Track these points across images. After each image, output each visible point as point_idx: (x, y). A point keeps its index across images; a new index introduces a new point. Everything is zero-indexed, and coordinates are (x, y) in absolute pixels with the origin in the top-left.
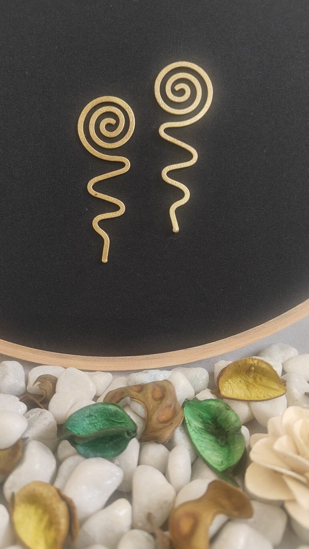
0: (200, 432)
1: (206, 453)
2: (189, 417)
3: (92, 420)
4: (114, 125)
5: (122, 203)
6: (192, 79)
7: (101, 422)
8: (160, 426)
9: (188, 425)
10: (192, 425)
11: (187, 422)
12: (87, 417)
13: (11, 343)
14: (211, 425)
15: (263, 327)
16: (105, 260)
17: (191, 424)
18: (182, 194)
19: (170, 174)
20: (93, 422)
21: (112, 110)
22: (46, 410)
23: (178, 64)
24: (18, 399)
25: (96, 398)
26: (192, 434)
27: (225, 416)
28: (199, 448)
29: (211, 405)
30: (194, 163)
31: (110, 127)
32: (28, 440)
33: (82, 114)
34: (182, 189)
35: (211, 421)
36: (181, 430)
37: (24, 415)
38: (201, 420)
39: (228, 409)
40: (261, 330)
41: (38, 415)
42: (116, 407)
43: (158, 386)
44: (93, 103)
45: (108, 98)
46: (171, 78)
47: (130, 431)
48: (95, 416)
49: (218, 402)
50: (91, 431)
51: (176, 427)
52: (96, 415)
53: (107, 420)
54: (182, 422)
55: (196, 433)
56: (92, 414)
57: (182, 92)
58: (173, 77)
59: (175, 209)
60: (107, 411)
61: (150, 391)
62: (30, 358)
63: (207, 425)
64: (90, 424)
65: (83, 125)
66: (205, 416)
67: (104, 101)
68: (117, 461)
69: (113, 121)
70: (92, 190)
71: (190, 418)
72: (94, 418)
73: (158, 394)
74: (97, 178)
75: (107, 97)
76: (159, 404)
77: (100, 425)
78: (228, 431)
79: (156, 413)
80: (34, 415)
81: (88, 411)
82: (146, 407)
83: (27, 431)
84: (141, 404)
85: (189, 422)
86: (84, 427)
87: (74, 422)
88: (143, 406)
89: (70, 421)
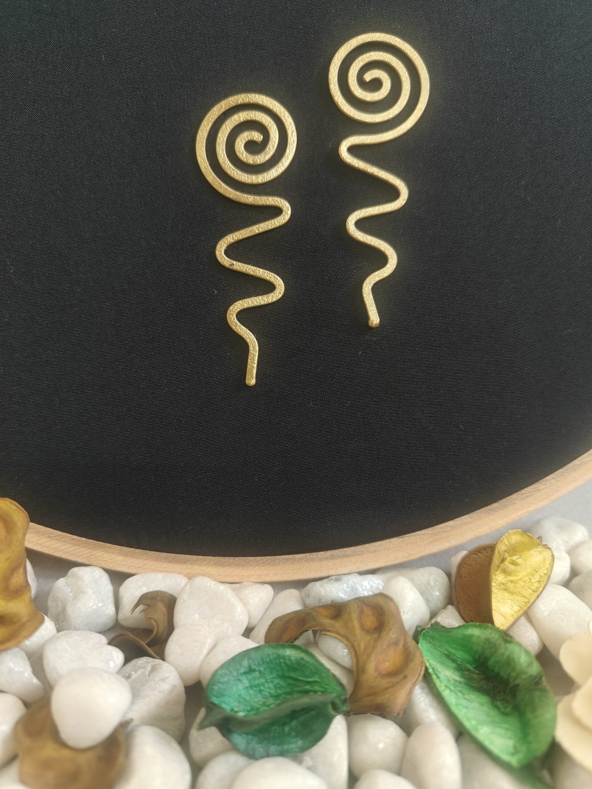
0: (458, 689)
1: (482, 731)
2: (432, 662)
3: (255, 678)
4: (260, 143)
5: (279, 278)
6: (393, 63)
7: (272, 682)
8: (385, 682)
9: (434, 677)
10: (442, 676)
11: (431, 671)
12: (245, 673)
13: (84, 539)
14: (474, 673)
16: (252, 381)
17: (438, 674)
18: (382, 260)
19: (360, 224)
20: (257, 682)
21: (255, 117)
22: (160, 661)
23: (368, 37)
24: (104, 640)
25: (248, 632)
26: (446, 694)
27: (505, 657)
29: (471, 636)
30: (403, 205)
31: (251, 146)
32: (132, 724)
33: (202, 125)
34: (383, 249)
35: (471, 666)
36: (422, 688)
37: (119, 672)
38: (454, 665)
39: (509, 642)
41: (147, 673)
42: (299, 652)
43: (368, 605)
44: (221, 106)
45: (249, 97)
46: (357, 61)
47: (338, 702)
48: (260, 672)
49: (485, 629)
50: (254, 702)
51: (414, 685)
52: (262, 669)
53: (283, 677)
54: (423, 672)
55: (452, 693)
56: (253, 667)
57: (376, 85)
58: (360, 58)
59: (372, 285)
60: (282, 660)
61: (355, 616)
62: (120, 564)
63: (466, 673)
64: (251, 687)
65: (204, 145)
66: (459, 656)
67: (240, 101)
68: (307, 758)
69: (257, 136)
70: (223, 256)
71: (435, 663)
72: (257, 674)
73: (370, 621)
74: (233, 237)
75: (245, 95)
76: (376, 641)
77: (269, 688)
78: (517, 685)
79: (373, 658)
80: (140, 672)
81: (246, 661)
82: (353, 647)
83: (130, 708)
84: (341, 641)
85: (433, 670)
86: (240, 695)
87: (220, 685)
88: (347, 646)
89: (215, 685)
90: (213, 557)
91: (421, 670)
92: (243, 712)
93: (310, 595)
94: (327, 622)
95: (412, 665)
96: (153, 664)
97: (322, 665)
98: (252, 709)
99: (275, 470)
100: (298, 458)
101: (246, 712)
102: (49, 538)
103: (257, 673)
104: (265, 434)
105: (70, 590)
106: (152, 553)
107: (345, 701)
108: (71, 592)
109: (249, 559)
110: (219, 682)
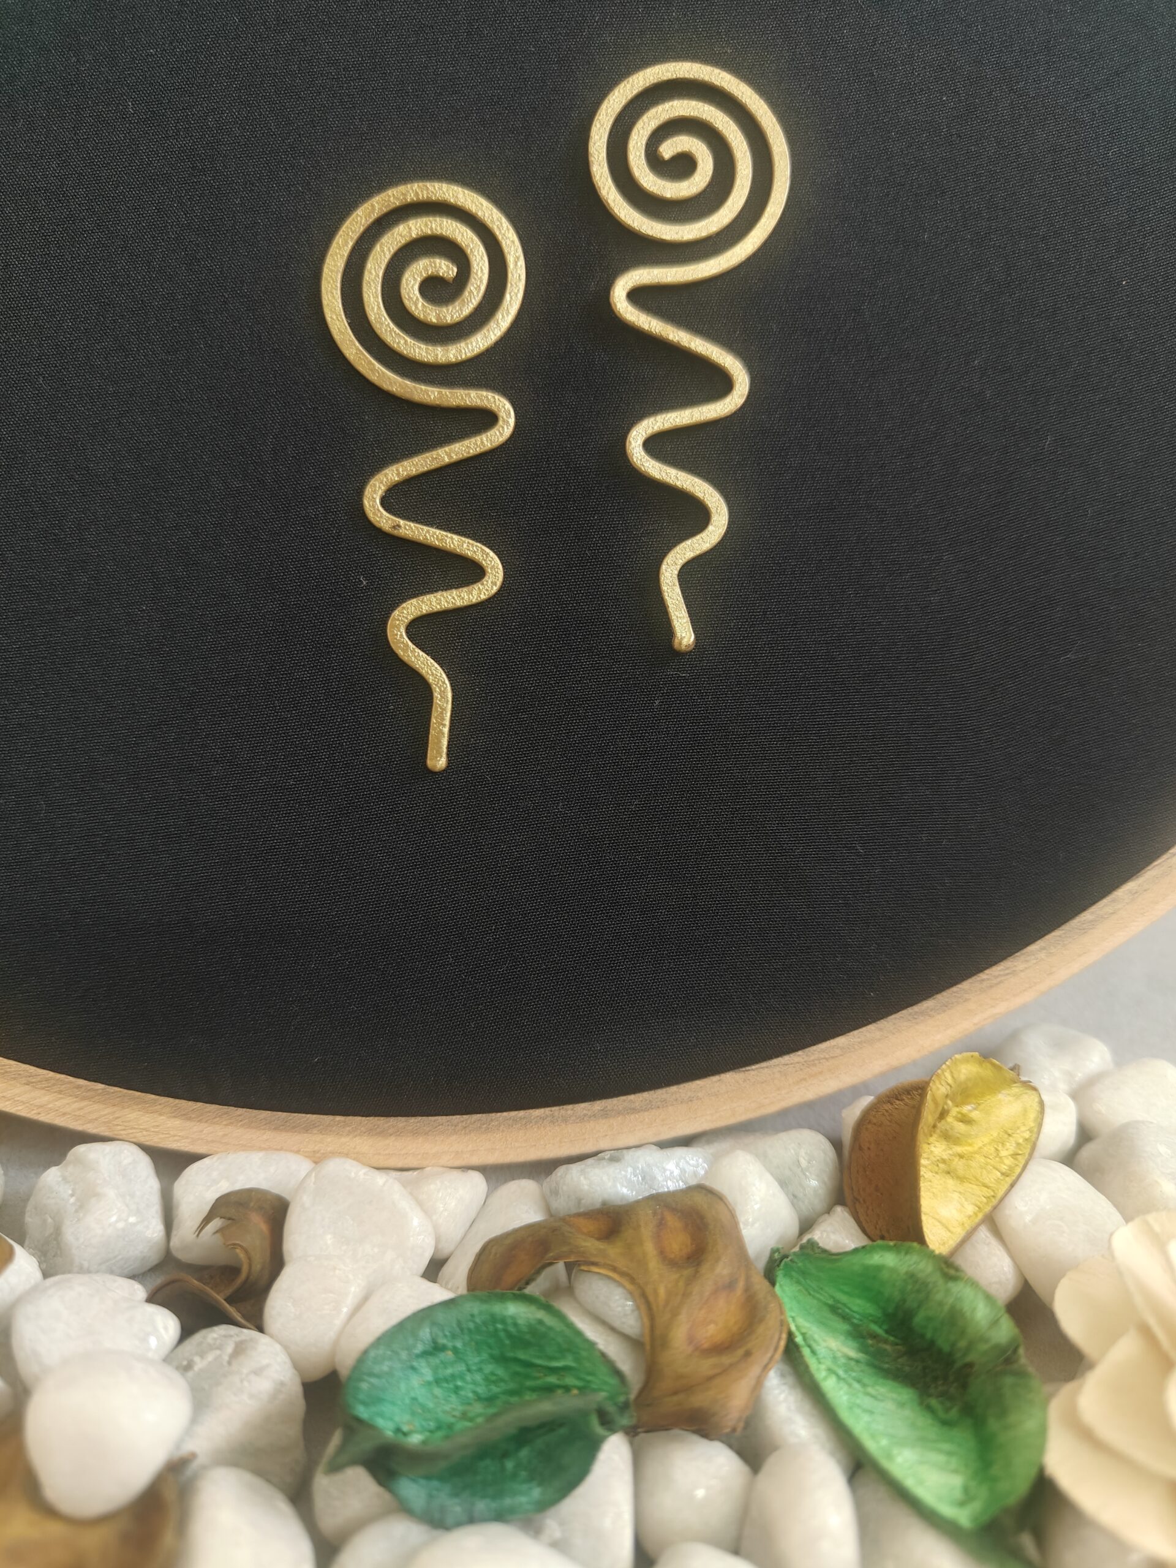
0: (854, 1374)
1: (899, 1460)
2: (801, 1321)
3: (445, 1365)
4: (451, 281)
5: (492, 554)
6: (718, 122)
7: (480, 1370)
8: (706, 1366)
9: (806, 1352)
10: (821, 1350)
11: (799, 1339)
12: (425, 1354)
13: (100, 1086)
14: (886, 1341)
16: (439, 761)
17: (814, 1346)
18: (700, 517)
19: (655, 445)
20: (449, 1371)
21: (441, 229)
22: (255, 1334)
23: (668, 71)
24: (139, 1291)
25: (434, 1269)
26: (830, 1385)
27: (946, 1308)
29: (879, 1268)
30: (739, 406)
31: (434, 288)
32: (194, 1465)
33: (334, 245)
34: (700, 495)
35: (880, 1327)
36: (783, 1375)
37: (167, 1360)
38: (846, 1327)
39: (954, 1279)
41: (226, 1358)
42: (533, 1308)
43: (674, 1210)
44: (373, 206)
45: (427, 189)
46: (645, 118)
47: (611, 1409)
48: (455, 1350)
49: (906, 1253)
50: (445, 1412)
51: (766, 1368)
52: (459, 1345)
53: (502, 1359)
54: (783, 1343)
55: (842, 1384)
56: (442, 1341)
57: (684, 165)
58: (652, 112)
59: (679, 567)
60: (499, 1326)
61: (647, 1232)
62: (174, 1136)
63: (870, 1342)
64: (438, 1382)
65: (339, 285)
66: (855, 1308)
67: (411, 197)
68: (552, 1524)
69: (446, 268)
70: (378, 510)
71: (807, 1325)
72: (449, 1355)
73: (678, 1242)
74: (397, 470)
75: (421, 184)
76: (689, 1282)
77: (474, 1383)
78: (970, 1365)
79: (683, 1317)
80: (210, 1357)
81: (427, 1330)
82: (644, 1295)
83: (189, 1430)
84: (620, 1284)
85: (805, 1339)
86: (414, 1399)
87: (373, 1380)
88: (631, 1293)
89: (363, 1380)
90: (364, 1118)
91: (780, 1339)
92: (421, 1433)
93: (560, 1191)
94: (591, 1245)
95: (760, 1329)
96: (238, 1339)
97: (579, 1333)
98: (439, 1428)
99: (488, 940)
100: (535, 915)
101: (427, 1434)
102: (27, 1084)
103: (450, 1353)
104: (467, 867)
105: (70, 1192)
106: (240, 1111)
107: (625, 1407)
108: (72, 1195)
109: (437, 1119)
110: (371, 1374)
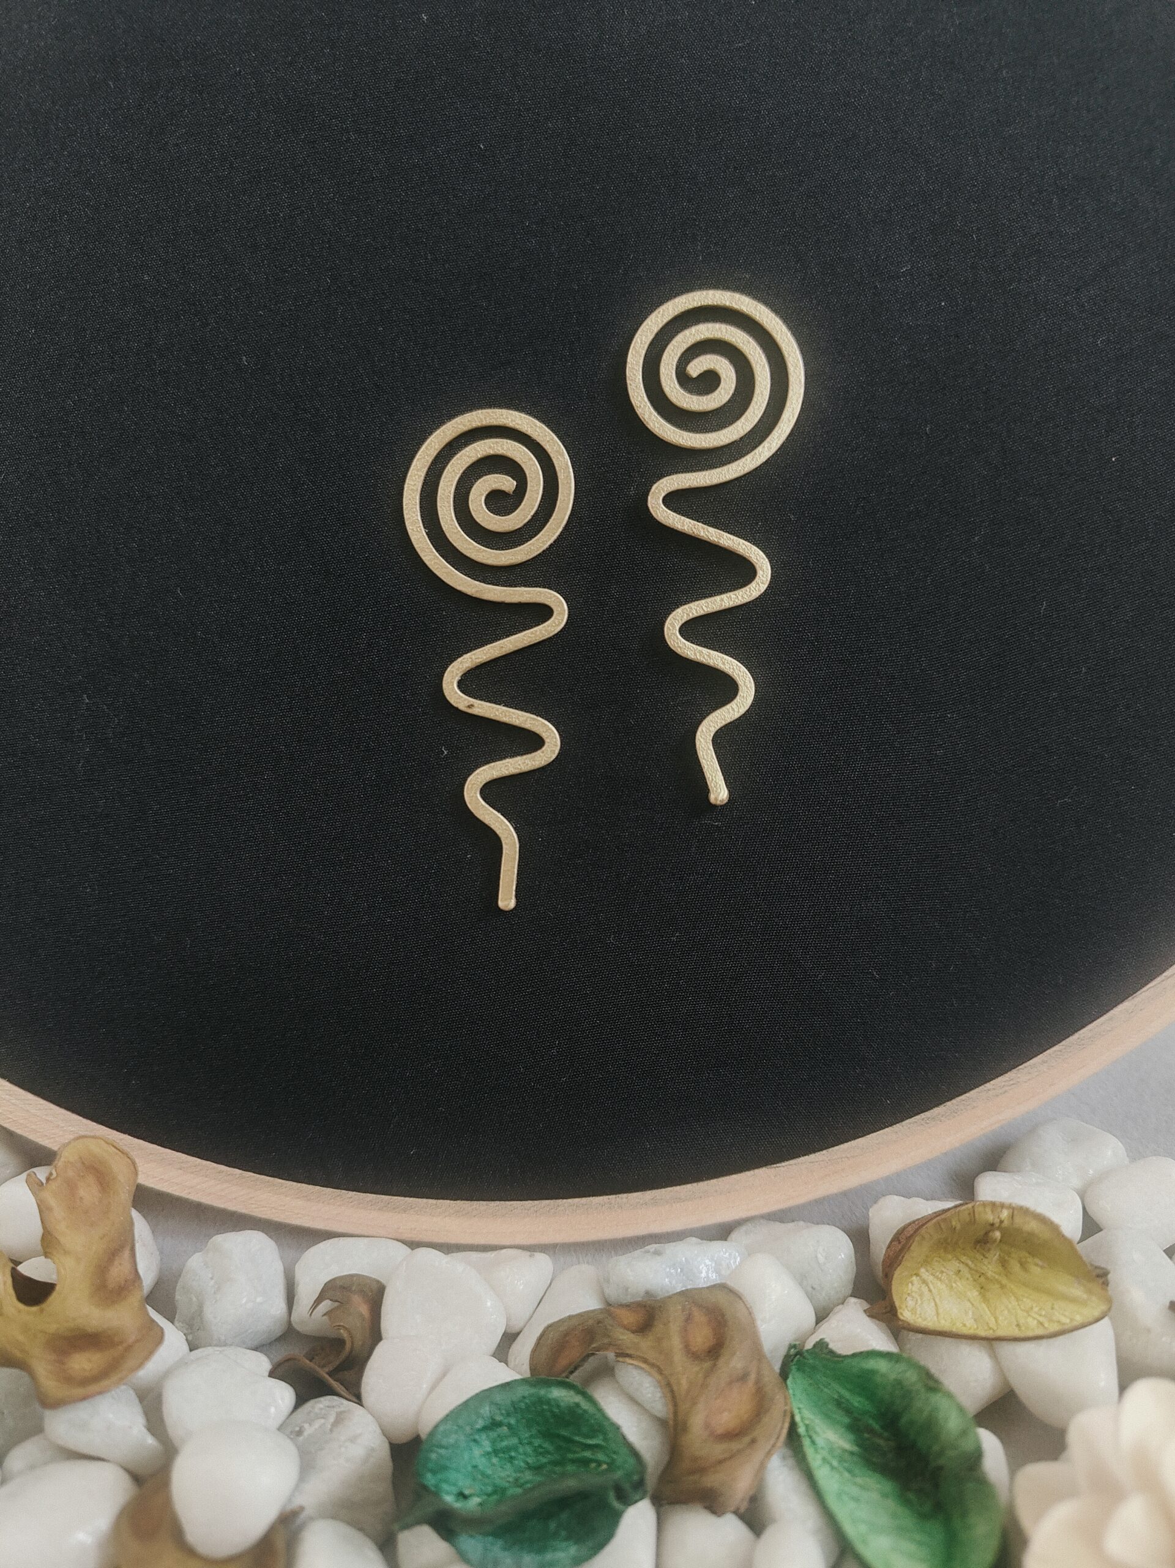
0: (846, 1465)
1: (874, 1545)
2: (805, 1411)
3: (501, 1438)
4: (511, 493)
5: (551, 726)
7: (530, 1443)
8: (718, 1450)
9: (806, 1442)
10: (820, 1441)
11: (801, 1430)
14: (881, 1437)
15: (1011, 1082)
16: (508, 902)
17: (814, 1436)
18: (729, 689)
19: (689, 630)
20: (504, 1444)
21: (503, 449)
22: (354, 1404)
23: (693, 300)
24: (265, 1365)
25: (503, 1347)
26: (823, 1474)
27: (926, 1414)
28: (850, 1530)
29: (873, 1372)
30: (762, 592)
31: (497, 501)
32: (304, 1516)
33: (412, 467)
34: (730, 672)
35: (878, 1423)
36: (784, 1458)
37: (282, 1427)
38: (846, 1420)
39: (933, 1390)
40: (1005, 1092)
41: (329, 1425)
42: (572, 1393)
43: (700, 1306)
44: (443, 432)
45: (490, 416)
46: (674, 342)
47: (626, 1486)
48: (509, 1426)
50: (502, 1478)
51: (769, 1454)
52: (513, 1421)
53: (547, 1435)
54: (785, 1430)
55: (834, 1472)
56: (498, 1418)
57: (709, 382)
58: (681, 336)
59: (713, 734)
60: (546, 1408)
61: (675, 1327)
62: (298, 1214)
63: (865, 1436)
64: (496, 1452)
65: (418, 502)
66: (856, 1404)
67: (476, 424)
69: (507, 483)
70: (455, 692)
71: (812, 1417)
72: (505, 1430)
73: (701, 1337)
74: (470, 658)
75: (484, 411)
76: (708, 1374)
77: (525, 1454)
78: (940, 1468)
79: (701, 1406)
80: (317, 1424)
81: (487, 1408)
82: (669, 1385)
83: (297, 1488)
84: (650, 1374)
85: (807, 1431)
86: (475, 1467)
87: (442, 1451)
88: (659, 1382)
89: (431, 1451)
90: (452, 1202)
91: (782, 1428)
92: (478, 1496)
93: (611, 1280)
94: (626, 1338)
95: (766, 1420)
96: (339, 1410)
98: (495, 1492)
99: (552, 1053)
100: (592, 1032)
101: (485, 1497)
102: (181, 1169)
103: (505, 1428)
104: (534, 991)
105: (210, 1276)
106: (351, 1194)
107: (638, 1485)
108: (212, 1278)
109: (513, 1204)
110: (441, 1447)
